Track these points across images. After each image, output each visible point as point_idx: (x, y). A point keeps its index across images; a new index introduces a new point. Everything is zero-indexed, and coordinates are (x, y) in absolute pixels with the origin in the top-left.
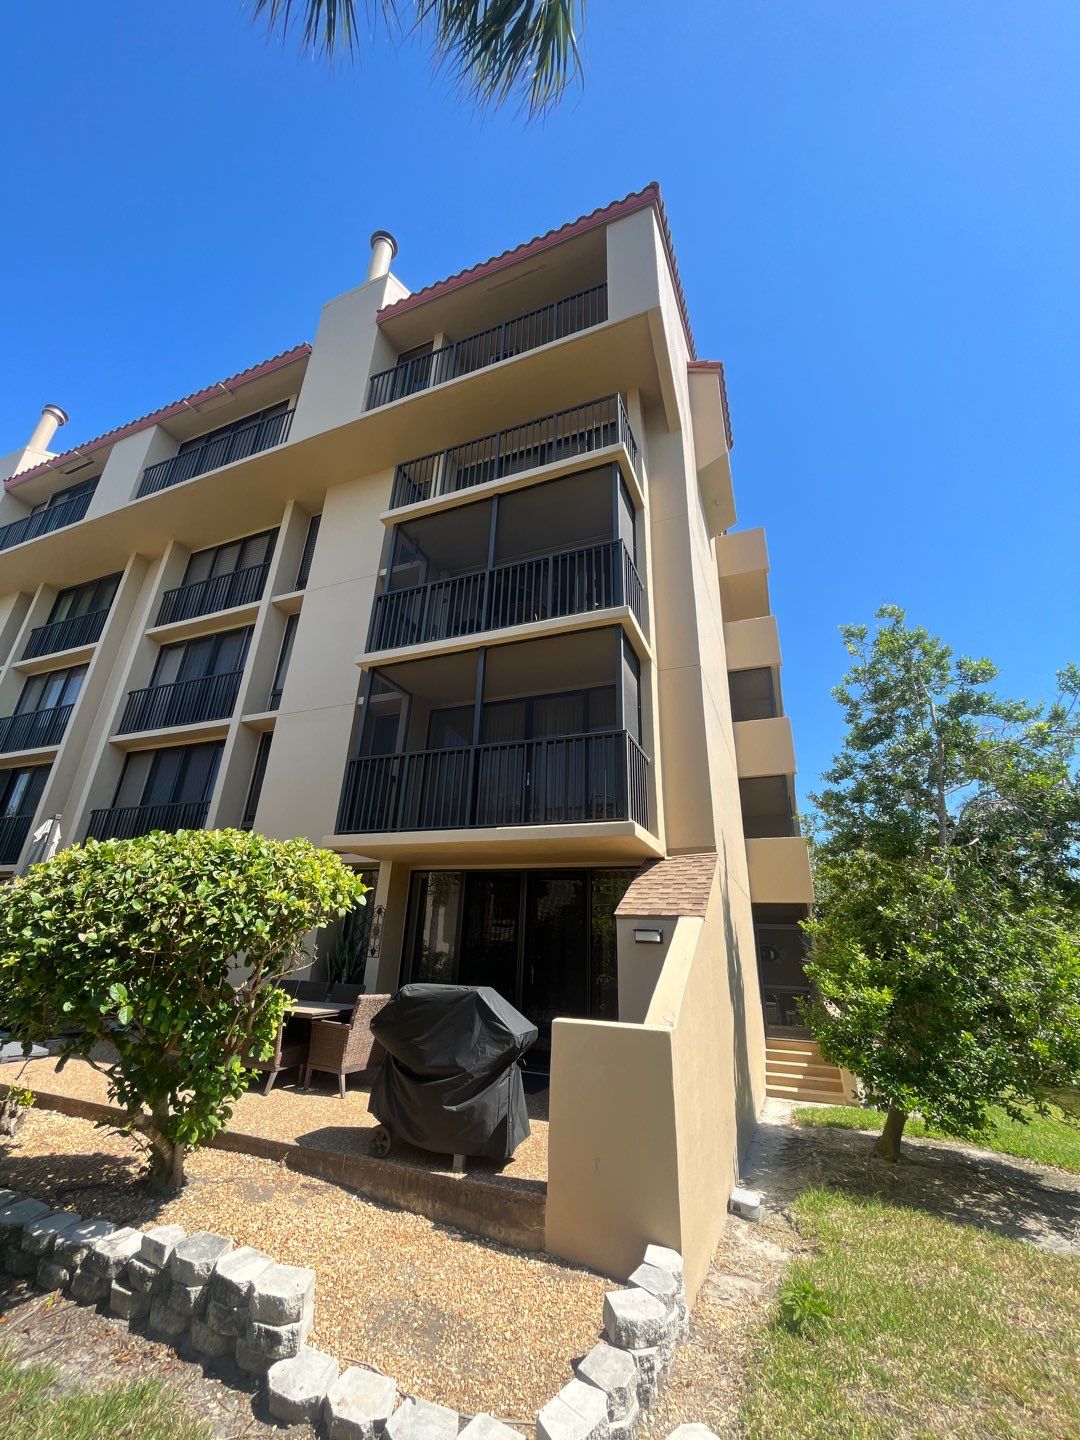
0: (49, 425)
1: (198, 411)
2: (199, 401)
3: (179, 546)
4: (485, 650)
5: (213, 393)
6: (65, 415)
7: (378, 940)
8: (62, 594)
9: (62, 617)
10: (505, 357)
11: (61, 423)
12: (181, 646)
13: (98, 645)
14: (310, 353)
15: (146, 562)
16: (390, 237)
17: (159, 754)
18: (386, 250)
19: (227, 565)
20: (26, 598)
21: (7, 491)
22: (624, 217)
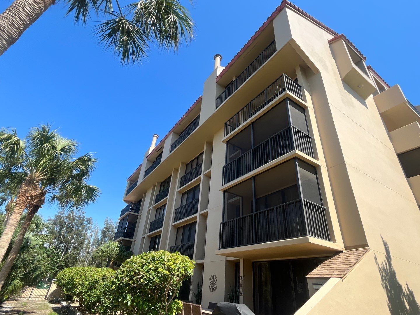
0: (155, 139)
1: (181, 125)
2: (180, 122)
3: (183, 163)
4: (254, 177)
5: (183, 119)
6: (158, 136)
7: (242, 289)
8: (162, 183)
9: (162, 191)
10: (249, 77)
11: (157, 138)
12: (186, 193)
13: (168, 197)
14: (202, 98)
15: (176, 170)
16: (219, 55)
17: (184, 227)
18: (218, 59)
19: (195, 165)
20: (154, 187)
21: (147, 160)
22: (277, 15)
